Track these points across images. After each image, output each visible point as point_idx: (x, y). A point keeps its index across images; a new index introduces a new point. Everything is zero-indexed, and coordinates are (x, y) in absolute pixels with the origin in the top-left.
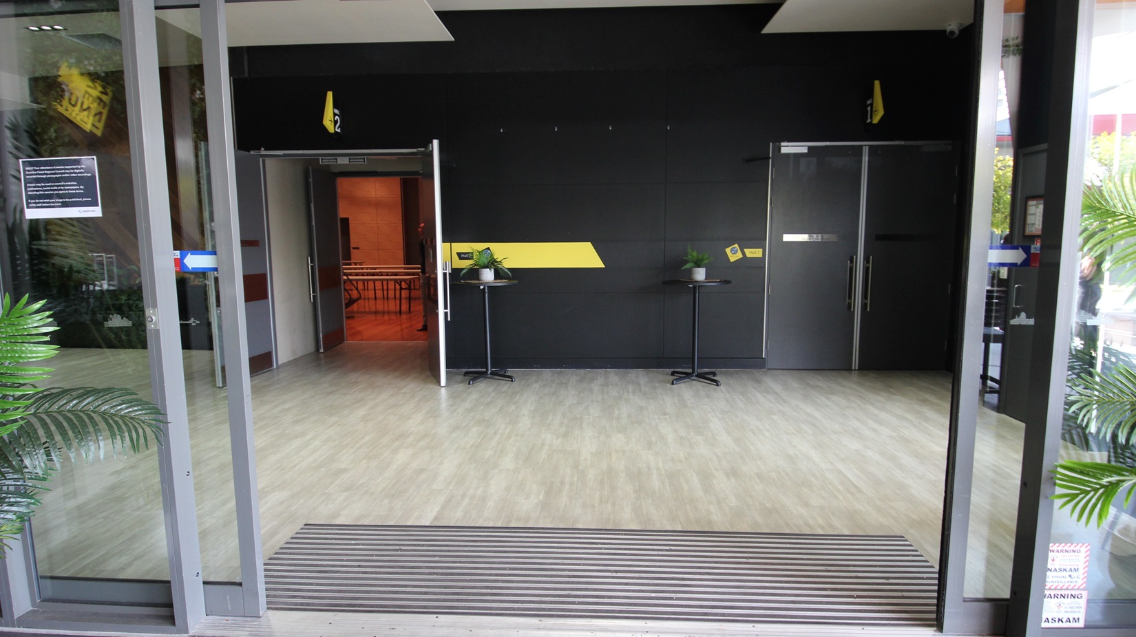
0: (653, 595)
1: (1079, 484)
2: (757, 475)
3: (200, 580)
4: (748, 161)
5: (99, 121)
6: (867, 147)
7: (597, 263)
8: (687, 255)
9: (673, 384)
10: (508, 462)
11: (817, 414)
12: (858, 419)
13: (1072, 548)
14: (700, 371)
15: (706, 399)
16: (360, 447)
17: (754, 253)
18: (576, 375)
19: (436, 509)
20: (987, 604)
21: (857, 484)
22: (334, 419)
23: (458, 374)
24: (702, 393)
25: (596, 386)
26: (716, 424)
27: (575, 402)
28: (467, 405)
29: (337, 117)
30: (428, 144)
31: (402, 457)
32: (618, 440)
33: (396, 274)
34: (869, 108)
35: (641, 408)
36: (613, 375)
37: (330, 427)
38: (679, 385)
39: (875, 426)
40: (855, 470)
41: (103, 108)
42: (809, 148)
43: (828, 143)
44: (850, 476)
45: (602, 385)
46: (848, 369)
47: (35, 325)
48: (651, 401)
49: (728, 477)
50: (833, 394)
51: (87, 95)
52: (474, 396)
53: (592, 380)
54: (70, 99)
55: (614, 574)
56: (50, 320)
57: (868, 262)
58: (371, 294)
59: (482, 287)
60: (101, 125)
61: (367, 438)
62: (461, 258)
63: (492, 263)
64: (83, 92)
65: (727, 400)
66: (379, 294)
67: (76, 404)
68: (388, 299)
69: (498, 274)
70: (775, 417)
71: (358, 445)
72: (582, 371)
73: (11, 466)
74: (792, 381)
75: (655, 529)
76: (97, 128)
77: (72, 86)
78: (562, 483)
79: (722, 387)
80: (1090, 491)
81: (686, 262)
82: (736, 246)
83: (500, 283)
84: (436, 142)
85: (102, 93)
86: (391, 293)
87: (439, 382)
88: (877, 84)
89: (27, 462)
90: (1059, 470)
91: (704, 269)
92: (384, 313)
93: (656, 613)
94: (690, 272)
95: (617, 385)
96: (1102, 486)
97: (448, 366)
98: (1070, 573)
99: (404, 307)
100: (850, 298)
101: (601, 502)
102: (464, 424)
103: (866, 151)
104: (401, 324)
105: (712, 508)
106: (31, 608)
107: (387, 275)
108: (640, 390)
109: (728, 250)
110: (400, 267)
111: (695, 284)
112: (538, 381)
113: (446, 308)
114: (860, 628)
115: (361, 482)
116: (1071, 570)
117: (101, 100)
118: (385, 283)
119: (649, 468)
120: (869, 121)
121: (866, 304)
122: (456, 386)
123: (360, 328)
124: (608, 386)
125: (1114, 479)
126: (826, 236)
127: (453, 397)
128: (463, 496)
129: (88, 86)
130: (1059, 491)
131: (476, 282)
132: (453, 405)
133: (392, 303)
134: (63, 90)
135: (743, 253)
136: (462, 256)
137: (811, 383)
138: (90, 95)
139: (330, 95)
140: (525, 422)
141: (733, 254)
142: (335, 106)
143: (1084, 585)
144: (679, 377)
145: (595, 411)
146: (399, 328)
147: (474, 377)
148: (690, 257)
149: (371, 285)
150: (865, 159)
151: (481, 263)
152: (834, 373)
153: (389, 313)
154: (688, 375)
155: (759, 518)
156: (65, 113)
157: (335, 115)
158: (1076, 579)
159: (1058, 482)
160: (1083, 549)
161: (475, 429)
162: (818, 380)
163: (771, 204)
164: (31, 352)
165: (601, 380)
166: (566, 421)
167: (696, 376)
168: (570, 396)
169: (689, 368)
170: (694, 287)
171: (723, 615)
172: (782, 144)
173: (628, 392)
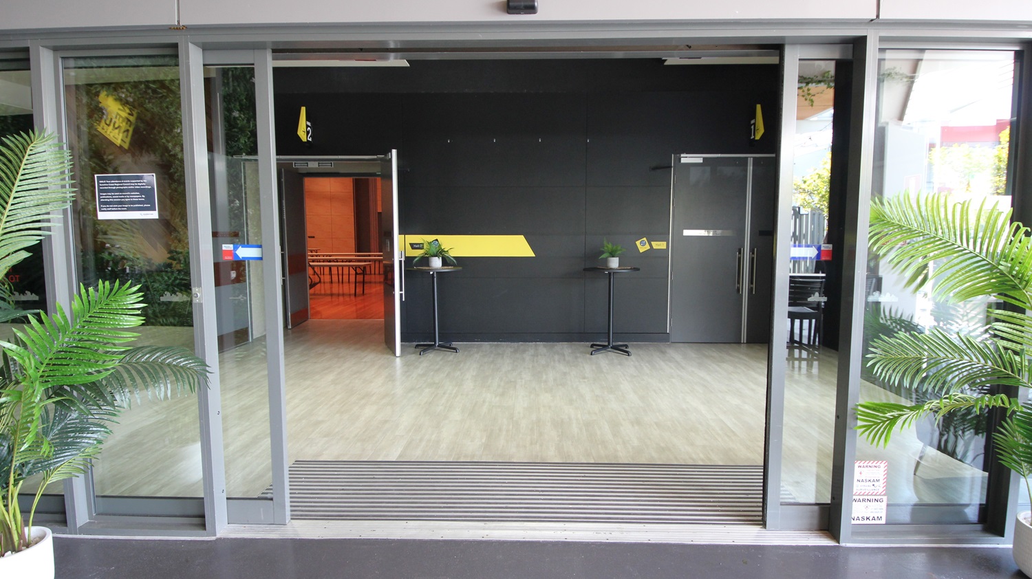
0: (571, 506)
1: (873, 418)
2: (656, 424)
3: (225, 496)
4: (655, 169)
5: (127, 137)
6: (752, 159)
7: (529, 253)
8: (603, 247)
9: (591, 354)
10: (456, 415)
11: (708, 378)
12: (741, 382)
13: (874, 464)
14: (614, 344)
15: (619, 367)
16: (333, 404)
17: (659, 245)
18: (511, 347)
19: (400, 450)
20: (816, 508)
21: (734, 430)
22: (308, 382)
23: (410, 346)
24: (616, 361)
25: (527, 356)
26: (626, 386)
27: (510, 369)
28: (420, 371)
29: (309, 128)
30: (388, 153)
31: (368, 411)
32: (545, 398)
33: (350, 261)
34: (753, 127)
35: (565, 374)
36: (542, 347)
37: (305, 389)
38: (597, 355)
39: (754, 387)
40: (733, 420)
41: (130, 126)
42: (704, 159)
43: (719, 155)
44: (729, 424)
45: (532, 355)
46: (739, 343)
47: (132, 302)
48: (573, 368)
49: (633, 425)
50: (724, 362)
51: (118, 117)
52: (425, 364)
53: (524, 351)
54: (105, 121)
55: (541, 493)
56: (142, 299)
57: (753, 253)
58: (327, 278)
59: (431, 273)
60: (128, 140)
61: (338, 397)
62: (413, 248)
63: (440, 253)
64: (116, 113)
65: (636, 367)
66: (335, 278)
67: (149, 357)
68: (342, 282)
69: (445, 262)
70: (673, 380)
71: (331, 403)
72: (516, 344)
73: (105, 400)
74: (691, 352)
75: (574, 462)
76: (125, 142)
77: (109, 109)
78: (500, 430)
79: (632, 357)
80: (880, 423)
81: (603, 253)
82: (645, 239)
83: (447, 269)
84: (394, 152)
85: (129, 114)
86: (346, 278)
87: (394, 353)
88: (759, 107)
89: (117, 397)
90: (860, 408)
91: (618, 258)
92: (339, 295)
93: (572, 518)
94: (606, 261)
95: (545, 355)
96: (889, 419)
97: (402, 340)
98: (874, 483)
99: (359, 290)
100: (739, 283)
101: (531, 444)
102: (418, 387)
103: (750, 162)
104: (356, 305)
105: (618, 447)
106: (88, 521)
107: (343, 262)
108: (564, 360)
109: (638, 243)
110: (352, 254)
111: (610, 271)
112: (478, 352)
113: (401, 290)
114: (723, 526)
115: (337, 430)
116: (874, 481)
117: (129, 120)
118: (340, 268)
119: (570, 418)
120: (752, 137)
121: (752, 288)
122: (409, 356)
123: (319, 309)
124: (537, 356)
125: (896, 413)
126: (719, 232)
127: (406, 365)
128: (421, 440)
129: (119, 109)
130: (860, 423)
131: (427, 268)
132: (406, 372)
133: (346, 287)
134: (103, 114)
135: (651, 245)
136: (415, 246)
137: (707, 353)
138: (121, 116)
139: (303, 110)
140: (469, 384)
141: (642, 246)
142: (307, 119)
143: (884, 492)
144: (597, 348)
145: (527, 376)
146: (354, 308)
147: (426, 348)
148: (606, 248)
149: (327, 270)
150: (750, 168)
151: (431, 252)
152: (727, 346)
153: (343, 295)
154: (604, 347)
155: (654, 454)
156: (103, 132)
157: (307, 126)
158: (878, 487)
159: (859, 416)
160: (883, 465)
161: (427, 390)
162: (712, 351)
163: (673, 205)
164: (126, 321)
165: (532, 352)
166: (502, 384)
167: (611, 348)
168: (506, 364)
169: (605, 341)
170: (610, 274)
171: (623, 519)
172: (682, 155)
173: (554, 361)
